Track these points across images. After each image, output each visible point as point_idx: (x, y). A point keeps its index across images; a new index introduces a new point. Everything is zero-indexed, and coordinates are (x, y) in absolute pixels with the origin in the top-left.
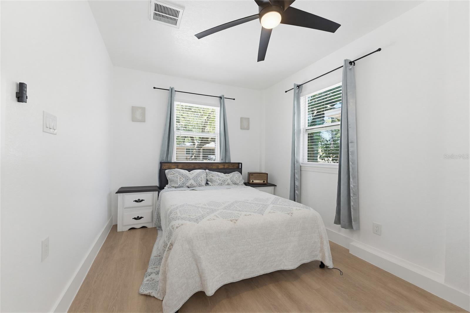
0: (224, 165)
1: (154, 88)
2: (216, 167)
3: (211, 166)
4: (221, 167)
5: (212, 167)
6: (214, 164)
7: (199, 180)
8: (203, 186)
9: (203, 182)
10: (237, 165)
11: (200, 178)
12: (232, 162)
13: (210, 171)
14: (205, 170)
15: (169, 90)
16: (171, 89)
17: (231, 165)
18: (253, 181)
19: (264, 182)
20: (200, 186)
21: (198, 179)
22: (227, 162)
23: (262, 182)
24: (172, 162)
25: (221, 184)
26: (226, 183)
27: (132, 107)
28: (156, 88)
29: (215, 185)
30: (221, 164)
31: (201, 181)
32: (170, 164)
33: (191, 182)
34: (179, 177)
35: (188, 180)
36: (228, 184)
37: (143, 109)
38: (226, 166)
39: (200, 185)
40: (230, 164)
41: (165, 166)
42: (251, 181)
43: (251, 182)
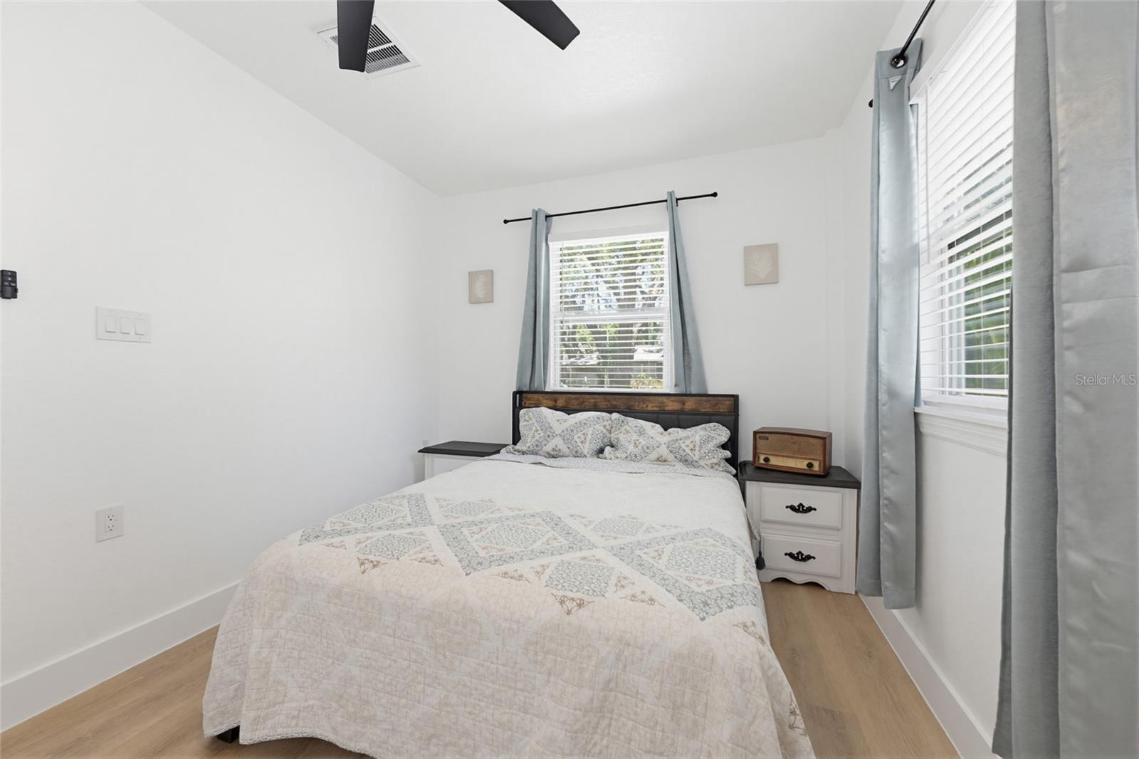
0: (684, 403)
1: (506, 222)
2: (657, 407)
3: (641, 404)
4: (672, 406)
5: (645, 406)
6: (651, 398)
7: (577, 440)
8: (585, 456)
9: (587, 446)
10: (728, 402)
11: (580, 434)
12: (711, 392)
13: (626, 416)
14: (610, 412)
15: (530, 218)
16: (535, 214)
17: (706, 401)
18: (767, 460)
19: (810, 465)
20: (577, 455)
21: (576, 437)
22: (694, 391)
23: (801, 465)
24: (547, 390)
25: (634, 458)
26: (654, 456)
27: (469, 273)
28: (508, 221)
29: (617, 458)
30: (673, 398)
31: (582, 442)
32: (540, 397)
33: (557, 442)
34: (534, 429)
35: (549, 436)
36: (661, 460)
37: (490, 274)
38: (690, 404)
39: (577, 452)
40: (704, 398)
41: (528, 399)
42: (762, 457)
43: (762, 461)
